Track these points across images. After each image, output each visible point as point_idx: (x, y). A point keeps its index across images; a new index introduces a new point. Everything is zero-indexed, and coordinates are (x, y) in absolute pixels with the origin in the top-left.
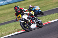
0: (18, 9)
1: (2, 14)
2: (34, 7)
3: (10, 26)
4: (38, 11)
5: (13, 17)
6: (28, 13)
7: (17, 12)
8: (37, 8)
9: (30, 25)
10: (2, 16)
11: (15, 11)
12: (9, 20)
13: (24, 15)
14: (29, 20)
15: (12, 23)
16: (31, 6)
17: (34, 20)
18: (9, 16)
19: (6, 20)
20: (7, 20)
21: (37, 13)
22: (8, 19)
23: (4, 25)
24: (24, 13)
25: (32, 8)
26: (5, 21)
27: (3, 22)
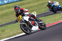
0: (18, 9)
2: (53, 3)
4: (58, 7)
7: (17, 12)
8: (57, 4)
9: (31, 27)
11: (15, 11)
13: (25, 16)
14: (30, 22)
16: (50, 2)
21: (57, 9)
24: (25, 13)
25: (51, 4)
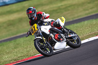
1: (69, 6)
3: (83, 26)
5: (87, 12)
6: (52, 21)
10: (69, 10)
12: (80, 16)
15: (86, 22)
17: (62, 35)
18: (81, 9)
19: (76, 15)
20: (78, 17)
22: (80, 14)
23: (73, 25)
26: (75, 18)
27: (71, 20)
